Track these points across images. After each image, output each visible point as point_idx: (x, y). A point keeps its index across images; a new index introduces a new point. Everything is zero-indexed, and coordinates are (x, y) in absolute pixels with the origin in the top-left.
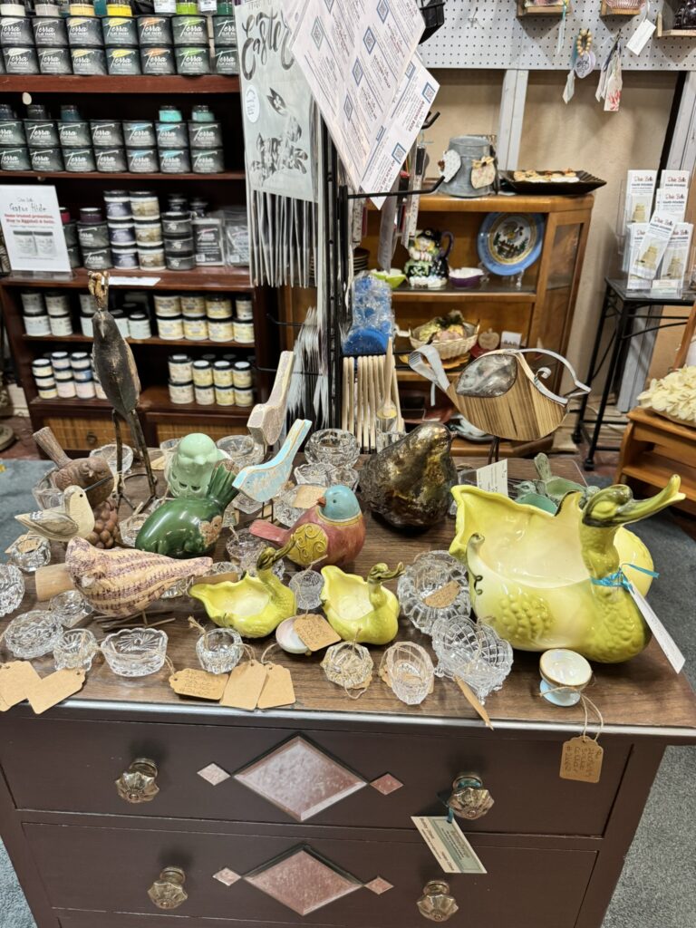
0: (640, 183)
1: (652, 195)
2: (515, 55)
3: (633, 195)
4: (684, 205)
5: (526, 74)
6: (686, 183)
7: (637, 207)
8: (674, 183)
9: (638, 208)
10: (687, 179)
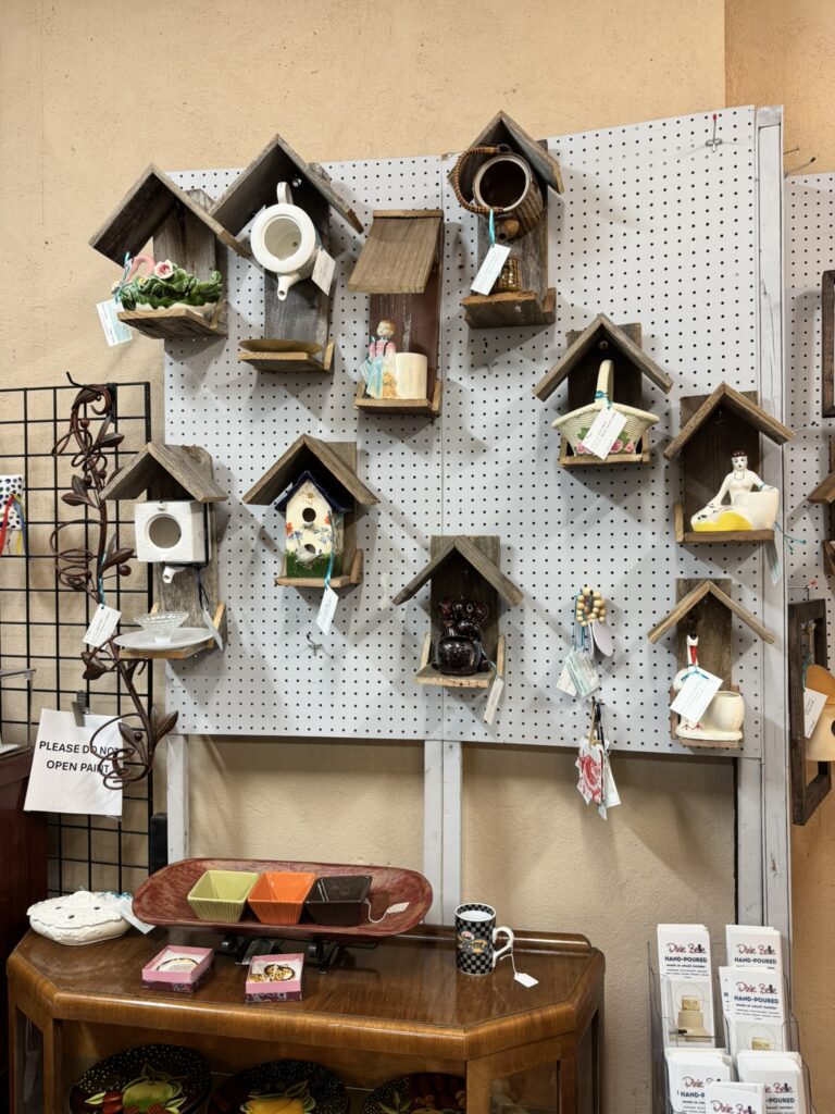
0: (682, 955)
1: (709, 979)
2: (434, 720)
3: (673, 978)
4: (780, 1007)
5: (457, 752)
6: (777, 956)
7: (683, 1002)
8: (752, 956)
9: (686, 1005)
10: (777, 948)
